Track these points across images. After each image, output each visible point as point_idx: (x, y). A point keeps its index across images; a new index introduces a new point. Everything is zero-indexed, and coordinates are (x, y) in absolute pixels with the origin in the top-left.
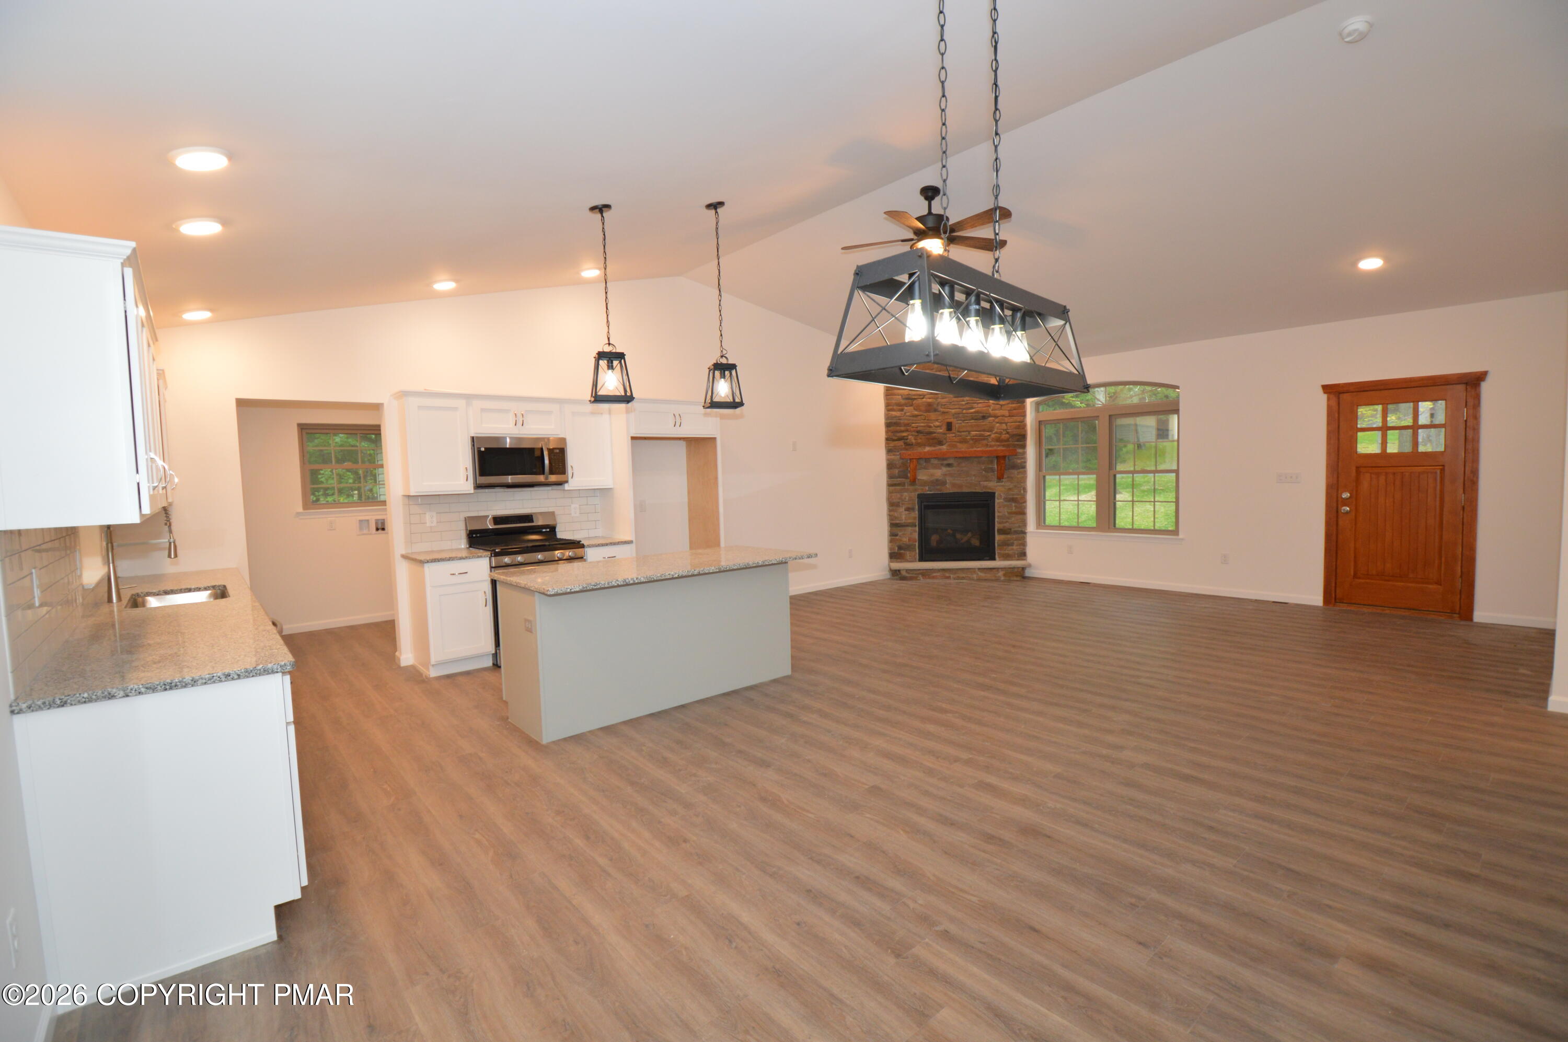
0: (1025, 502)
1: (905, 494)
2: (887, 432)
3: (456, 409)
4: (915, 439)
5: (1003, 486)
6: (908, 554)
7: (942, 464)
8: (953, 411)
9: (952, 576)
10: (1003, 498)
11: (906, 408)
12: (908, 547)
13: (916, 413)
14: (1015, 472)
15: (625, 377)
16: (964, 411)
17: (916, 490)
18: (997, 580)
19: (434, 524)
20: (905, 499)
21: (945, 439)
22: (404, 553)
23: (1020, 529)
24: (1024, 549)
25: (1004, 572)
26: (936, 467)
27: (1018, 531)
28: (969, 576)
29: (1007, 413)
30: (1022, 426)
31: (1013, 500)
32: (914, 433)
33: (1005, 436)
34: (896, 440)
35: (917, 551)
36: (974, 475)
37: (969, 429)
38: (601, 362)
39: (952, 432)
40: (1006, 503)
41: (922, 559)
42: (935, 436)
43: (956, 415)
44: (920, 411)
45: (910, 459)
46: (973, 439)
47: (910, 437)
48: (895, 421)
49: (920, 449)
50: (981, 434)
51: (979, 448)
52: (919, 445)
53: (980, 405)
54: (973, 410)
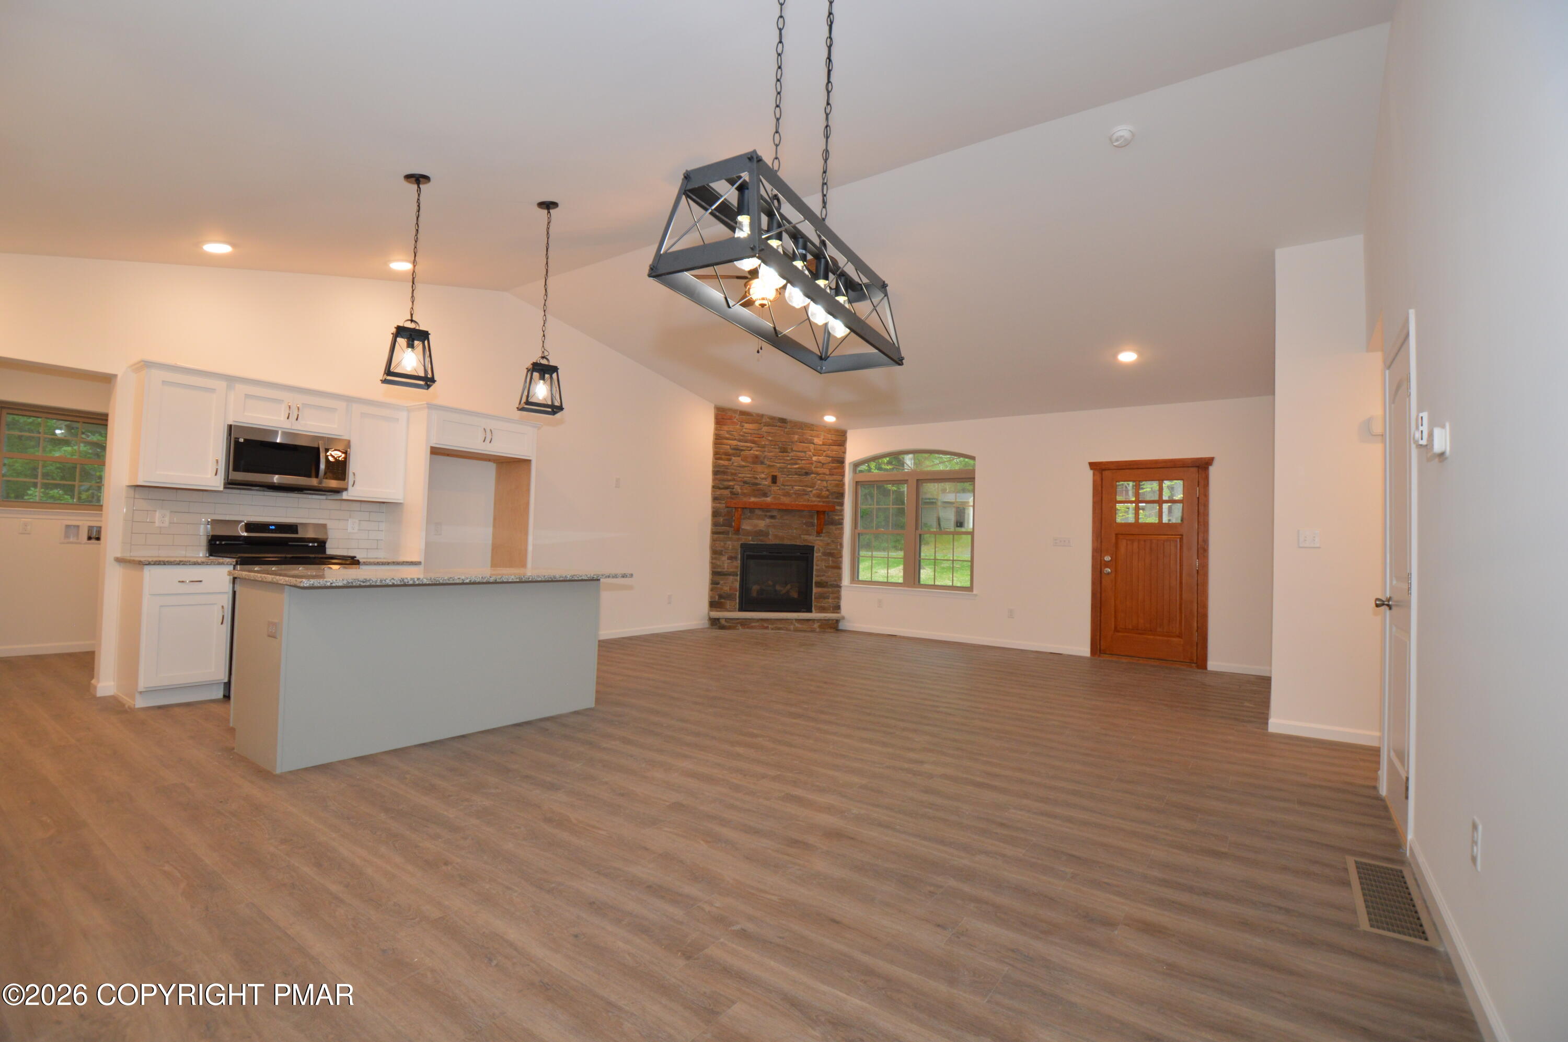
0: (841, 557)
1: (729, 543)
2: (714, 480)
3: (212, 390)
4: (741, 489)
5: (821, 540)
6: (728, 604)
7: (766, 516)
8: (778, 465)
9: (770, 626)
10: (821, 552)
11: (733, 458)
12: (729, 597)
13: (743, 463)
14: (833, 527)
15: (428, 359)
16: (789, 466)
17: (738, 539)
18: (813, 631)
19: (167, 524)
20: (729, 547)
21: (770, 491)
22: (119, 555)
23: (835, 583)
24: (839, 602)
25: (819, 624)
26: (759, 518)
27: (834, 584)
28: (786, 626)
29: (827, 472)
30: (841, 484)
31: (831, 554)
32: (740, 483)
33: (825, 493)
34: (723, 489)
35: (738, 601)
36: (796, 529)
37: (793, 484)
38: (399, 339)
39: (776, 485)
40: (824, 557)
41: (741, 609)
42: (760, 487)
43: (781, 470)
44: (747, 462)
45: (735, 508)
46: (795, 494)
47: (736, 487)
48: (722, 470)
49: (745, 499)
50: (804, 490)
51: (801, 502)
52: (744, 495)
53: (803, 462)
54: (797, 466)
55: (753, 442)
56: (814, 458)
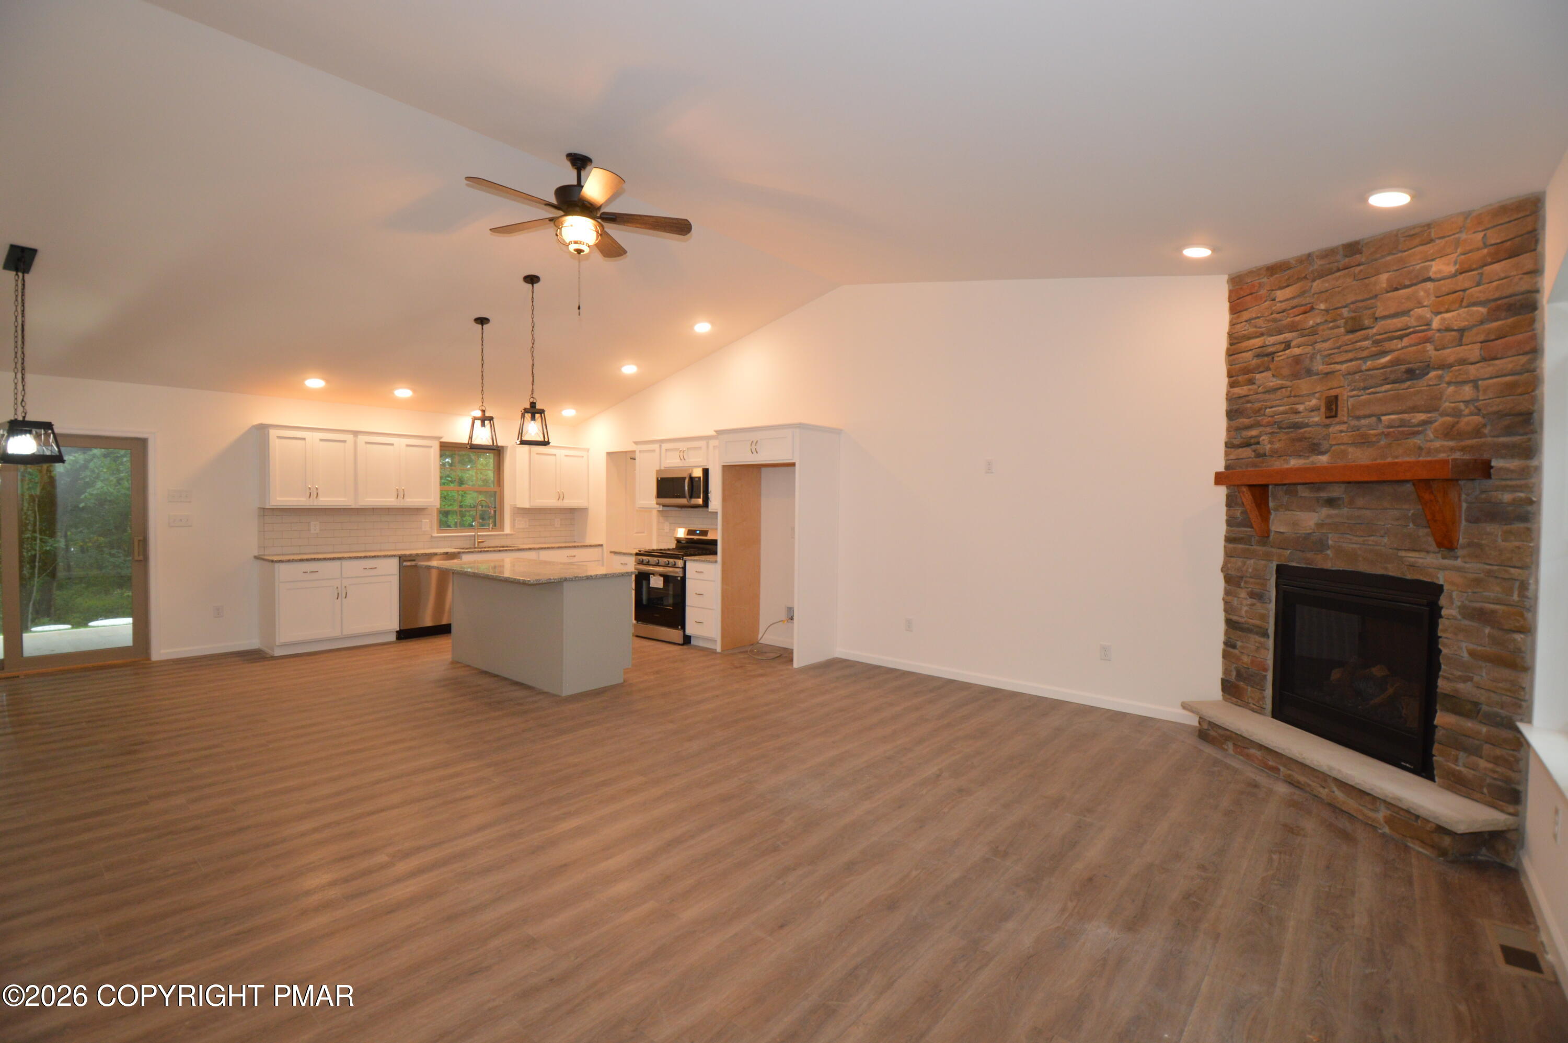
1: (1255, 562)
2: (1228, 429)
4: (1271, 442)
5: (1458, 569)
6: (1249, 693)
7: (1318, 499)
8: (1343, 367)
9: (1282, 769)
10: (1464, 604)
11: (1258, 376)
12: (1255, 681)
13: (1274, 383)
14: (1495, 529)
16: (1369, 363)
17: (1268, 557)
20: (1252, 572)
21: (1327, 436)
24: (1517, 783)
26: (1307, 505)
27: (1497, 715)
29: (1477, 351)
30: (1529, 381)
32: (1269, 430)
33: (1469, 421)
35: (1269, 692)
36: (1385, 532)
37: (1377, 409)
39: (1337, 420)
40: (1466, 622)
41: (1277, 713)
42: (1306, 432)
43: (1350, 377)
44: (1283, 378)
46: (1387, 435)
47: (1265, 438)
49: (1278, 464)
50: (1402, 420)
51: (1402, 455)
52: (1275, 453)
53: (1406, 341)
54: (1388, 358)
55: (1292, 328)
56: (1436, 323)
